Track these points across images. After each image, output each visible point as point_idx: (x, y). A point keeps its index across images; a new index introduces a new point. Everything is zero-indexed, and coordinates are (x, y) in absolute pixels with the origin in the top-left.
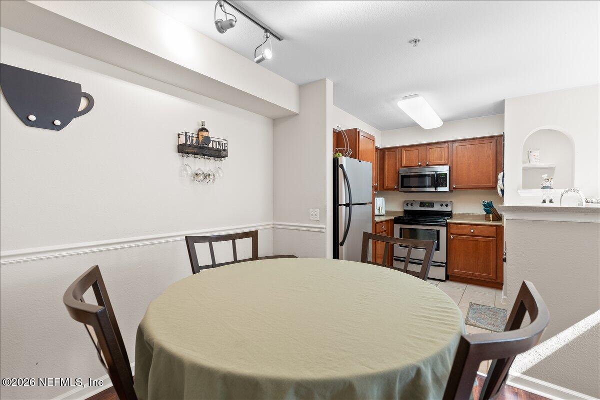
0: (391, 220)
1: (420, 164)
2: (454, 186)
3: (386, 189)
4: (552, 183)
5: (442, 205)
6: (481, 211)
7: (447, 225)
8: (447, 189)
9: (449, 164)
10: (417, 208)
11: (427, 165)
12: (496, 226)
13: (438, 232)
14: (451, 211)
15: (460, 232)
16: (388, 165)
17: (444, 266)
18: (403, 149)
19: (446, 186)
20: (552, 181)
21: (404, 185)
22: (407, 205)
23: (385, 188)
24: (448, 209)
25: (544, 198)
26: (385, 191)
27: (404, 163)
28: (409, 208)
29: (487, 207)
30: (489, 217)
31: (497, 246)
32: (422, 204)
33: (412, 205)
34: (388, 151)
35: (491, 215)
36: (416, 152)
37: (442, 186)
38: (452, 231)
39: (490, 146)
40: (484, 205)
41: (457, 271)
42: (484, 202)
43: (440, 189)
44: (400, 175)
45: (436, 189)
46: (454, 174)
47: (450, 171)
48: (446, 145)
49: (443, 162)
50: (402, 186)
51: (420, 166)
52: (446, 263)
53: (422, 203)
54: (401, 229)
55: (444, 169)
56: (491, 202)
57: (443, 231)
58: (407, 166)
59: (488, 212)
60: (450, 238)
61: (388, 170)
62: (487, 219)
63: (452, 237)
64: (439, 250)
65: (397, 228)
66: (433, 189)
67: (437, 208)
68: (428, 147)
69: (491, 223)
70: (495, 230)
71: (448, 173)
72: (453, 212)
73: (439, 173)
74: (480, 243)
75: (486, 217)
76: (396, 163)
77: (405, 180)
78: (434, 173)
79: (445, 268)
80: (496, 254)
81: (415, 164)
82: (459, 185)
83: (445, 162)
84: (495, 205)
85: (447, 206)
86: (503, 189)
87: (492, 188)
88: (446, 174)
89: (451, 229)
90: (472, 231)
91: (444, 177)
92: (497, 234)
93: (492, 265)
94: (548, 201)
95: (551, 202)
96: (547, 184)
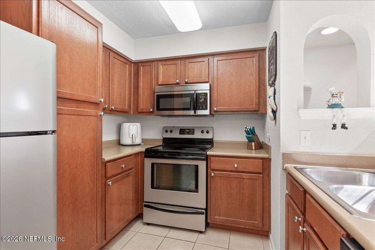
0: (141, 152)
1: (178, 81)
2: (215, 109)
3: (140, 113)
4: (342, 100)
5: (202, 132)
6: (243, 138)
7: (207, 158)
8: (207, 112)
9: (210, 82)
10: (176, 135)
11: (186, 83)
12: (263, 159)
13: (197, 167)
14: (212, 139)
15: (223, 167)
16: (143, 82)
17: (202, 213)
18: (160, 63)
19: (206, 109)
20: (343, 97)
21: (161, 107)
22: (167, 131)
23: (139, 111)
24: (209, 136)
25: (335, 122)
26: (140, 115)
27: (161, 80)
28: (169, 135)
29: (249, 134)
30: (252, 146)
31: (263, 184)
32: (182, 131)
33: (171, 132)
34: (143, 64)
35: (253, 144)
36: (173, 67)
37: (203, 109)
38: (213, 165)
39: (253, 61)
40: (247, 133)
41: (218, 218)
42: (246, 128)
43: (200, 112)
44: (156, 94)
45: (195, 113)
46: (215, 94)
47: (210, 90)
48: (206, 59)
49: (203, 79)
50: (158, 109)
51: (178, 84)
52: (206, 209)
53: (182, 129)
54: (153, 164)
55: (204, 88)
56: (254, 128)
57: (202, 166)
58: (164, 83)
59: (250, 140)
60: (211, 174)
61: (143, 88)
62: (249, 148)
63: (213, 174)
64: (197, 192)
65: (148, 162)
66: (192, 112)
67: (198, 135)
68: (187, 61)
69: (254, 154)
70: (261, 164)
71: (208, 92)
72: (214, 139)
73: (198, 92)
74: (245, 180)
75: (248, 146)
76: (151, 80)
77: (161, 100)
78: (193, 92)
79: (204, 216)
80: (263, 195)
81: (172, 81)
82: (221, 108)
83: (205, 80)
84: (257, 132)
85: (208, 132)
86: (275, 109)
87: (255, 111)
88: (206, 94)
89: (211, 164)
90: (236, 165)
91: (204, 97)
92: (263, 169)
93: (258, 208)
94: (339, 126)
95: (343, 126)
96: (336, 101)
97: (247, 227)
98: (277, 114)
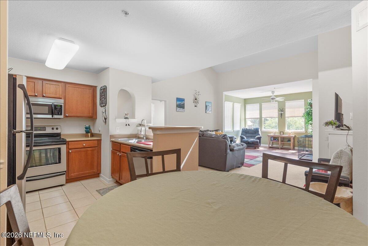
1: (36, 94)
2: (67, 115)
5: (53, 129)
6: (83, 131)
8: (62, 116)
9: (63, 98)
11: (44, 96)
12: (98, 140)
13: (59, 149)
14: (60, 133)
19: (61, 114)
20: (129, 115)
25: (126, 123)
30: (88, 135)
31: (98, 152)
35: (89, 134)
37: (58, 114)
39: (90, 91)
40: (86, 128)
41: (73, 175)
42: (85, 126)
43: (55, 116)
45: (53, 117)
46: (67, 106)
47: (64, 103)
49: (58, 96)
51: (36, 96)
52: (66, 172)
55: (60, 102)
56: (90, 126)
57: (63, 147)
59: (87, 132)
63: (70, 151)
64: (60, 163)
66: (50, 116)
67: (48, 131)
68: (45, 82)
69: (89, 139)
71: (63, 105)
72: (62, 133)
73: (55, 104)
74: (89, 152)
75: (86, 135)
78: (51, 104)
79: (65, 175)
82: (71, 115)
83: (60, 97)
84: (91, 128)
85: (57, 129)
86: (106, 118)
87: (91, 117)
88: (61, 106)
89: (69, 146)
90: (84, 145)
91: (60, 107)
92: (98, 144)
93: (95, 164)
94: (127, 125)
95: (129, 125)
96: (127, 116)
97: (90, 174)
98: (107, 120)
